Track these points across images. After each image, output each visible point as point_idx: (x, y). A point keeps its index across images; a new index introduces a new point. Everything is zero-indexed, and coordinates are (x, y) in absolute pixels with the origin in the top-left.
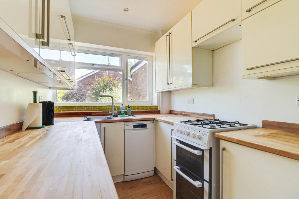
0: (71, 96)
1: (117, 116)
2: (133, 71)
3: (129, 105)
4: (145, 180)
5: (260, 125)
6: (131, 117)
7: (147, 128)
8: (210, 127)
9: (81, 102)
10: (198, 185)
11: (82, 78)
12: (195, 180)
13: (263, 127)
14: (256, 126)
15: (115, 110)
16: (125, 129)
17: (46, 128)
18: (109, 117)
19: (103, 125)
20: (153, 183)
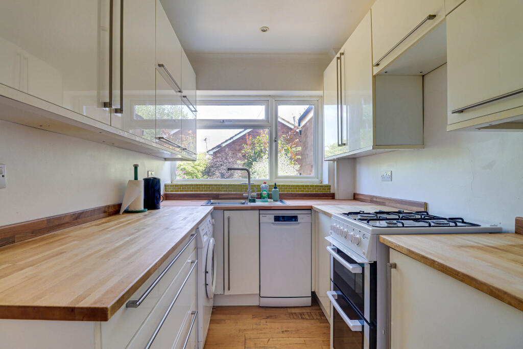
0: (213, 169)
1: (254, 201)
2: (303, 124)
3: (275, 184)
4: (293, 311)
5: (512, 227)
6: (279, 204)
7: (299, 223)
8: (386, 225)
9: (227, 178)
10: (354, 326)
11: (232, 140)
12: (351, 318)
13: (516, 233)
14: (501, 229)
15: (253, 191)
16: (261, 222)
17: (147, 212)
18: (243, 201)
19: (227, 213)
20: (307, 317)
